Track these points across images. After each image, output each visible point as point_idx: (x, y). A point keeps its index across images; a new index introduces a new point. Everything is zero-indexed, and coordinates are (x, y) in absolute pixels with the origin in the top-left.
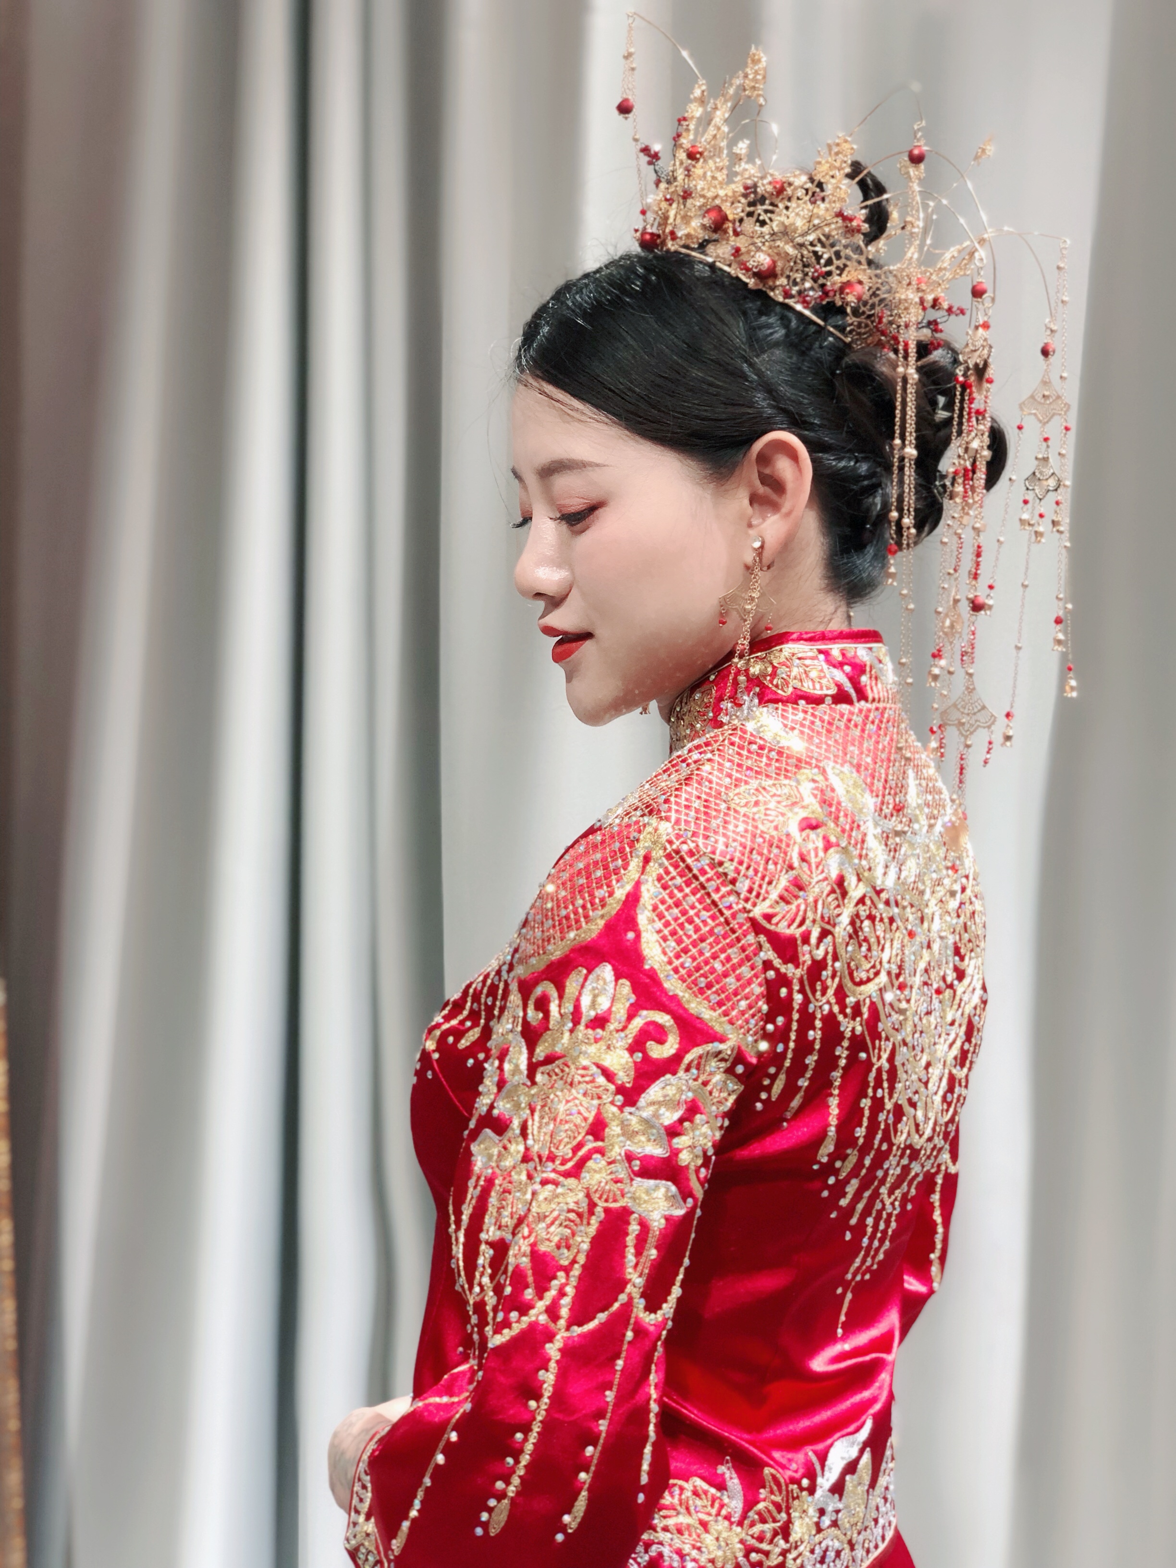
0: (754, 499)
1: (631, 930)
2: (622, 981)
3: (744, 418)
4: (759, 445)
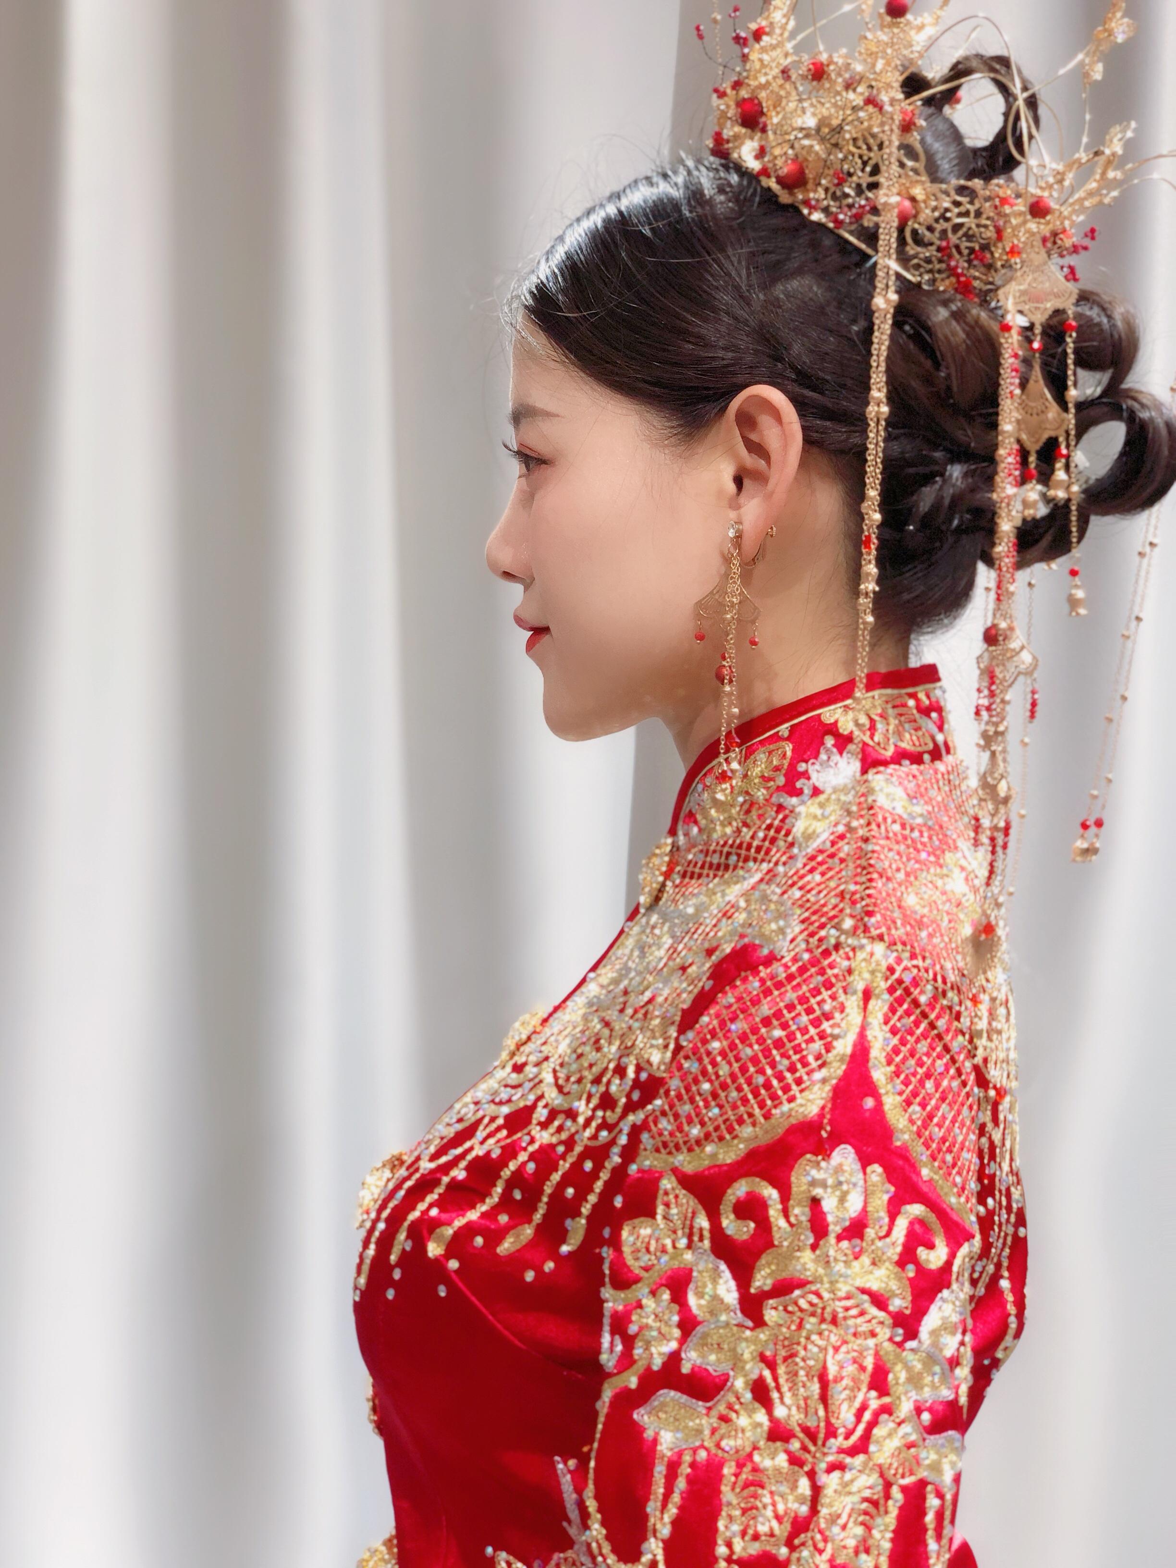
1: (867, 1095)
2: (869, 1169)
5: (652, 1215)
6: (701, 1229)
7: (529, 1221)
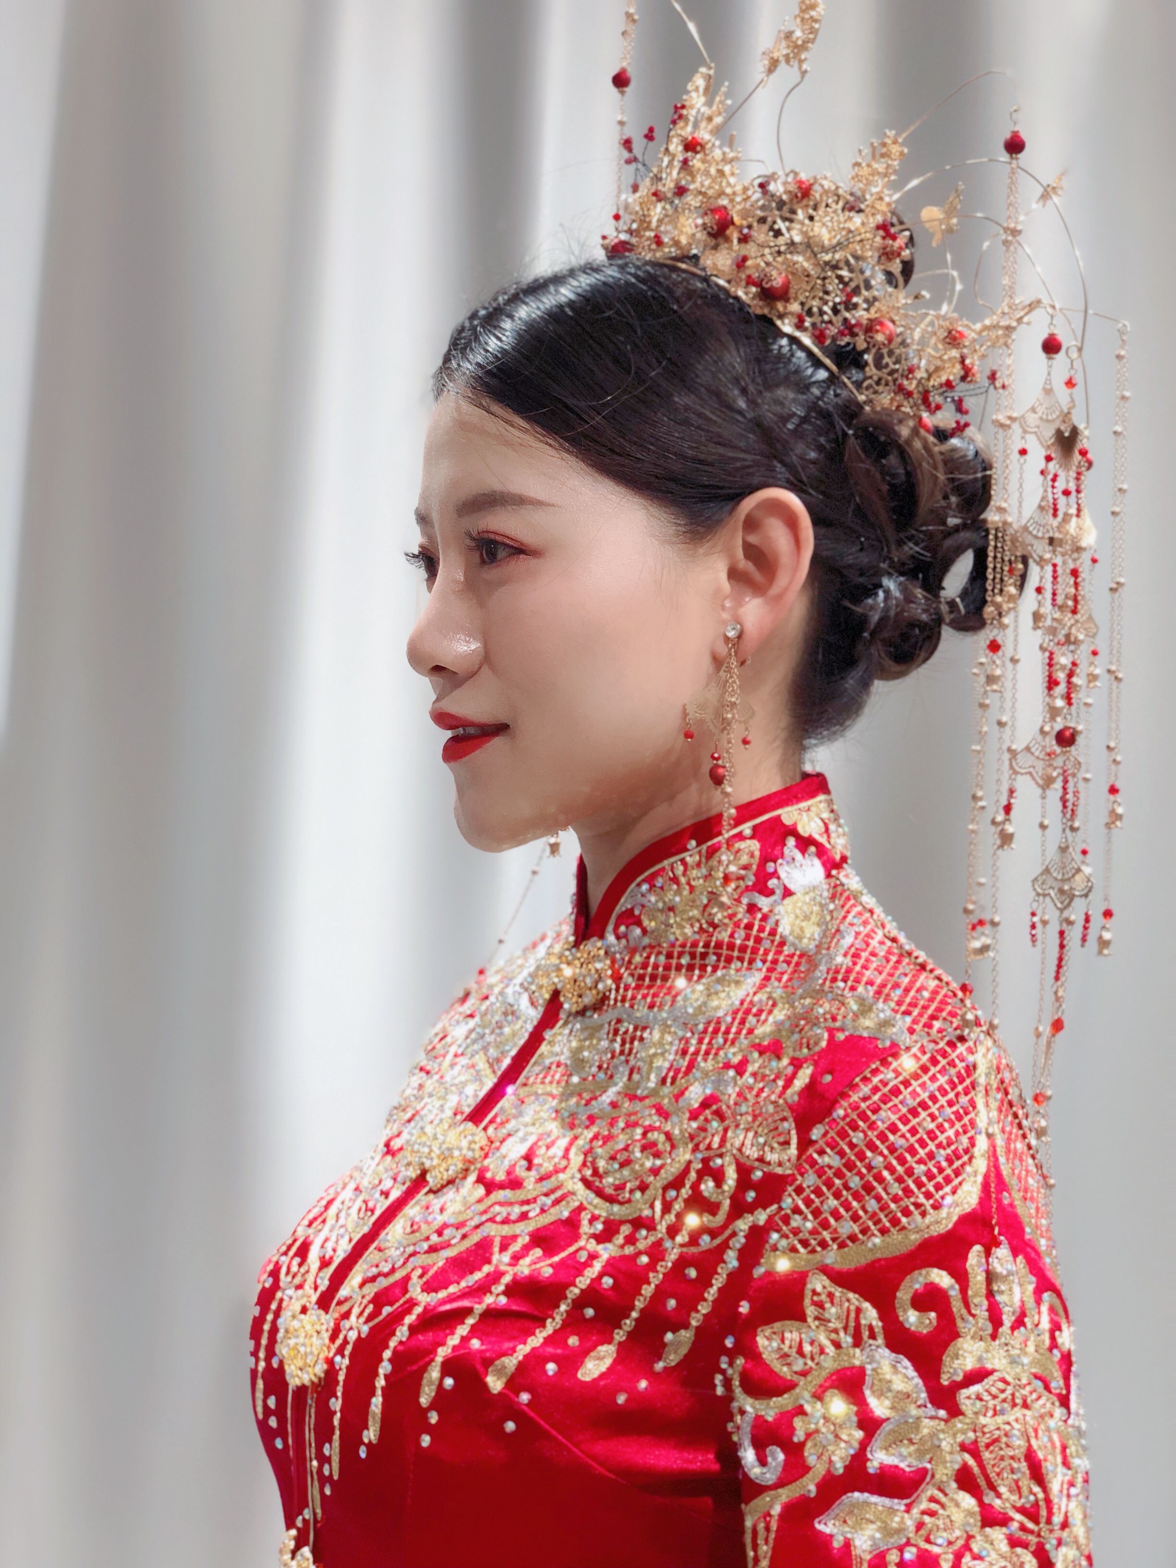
0: (734, 574)
1: (1003, 1190)
2: (1018, 1261)
3: (738, 464)
4: (749, 504)
5: (801, 1317)
6: (871, 1328)
7: (609, 1341)
